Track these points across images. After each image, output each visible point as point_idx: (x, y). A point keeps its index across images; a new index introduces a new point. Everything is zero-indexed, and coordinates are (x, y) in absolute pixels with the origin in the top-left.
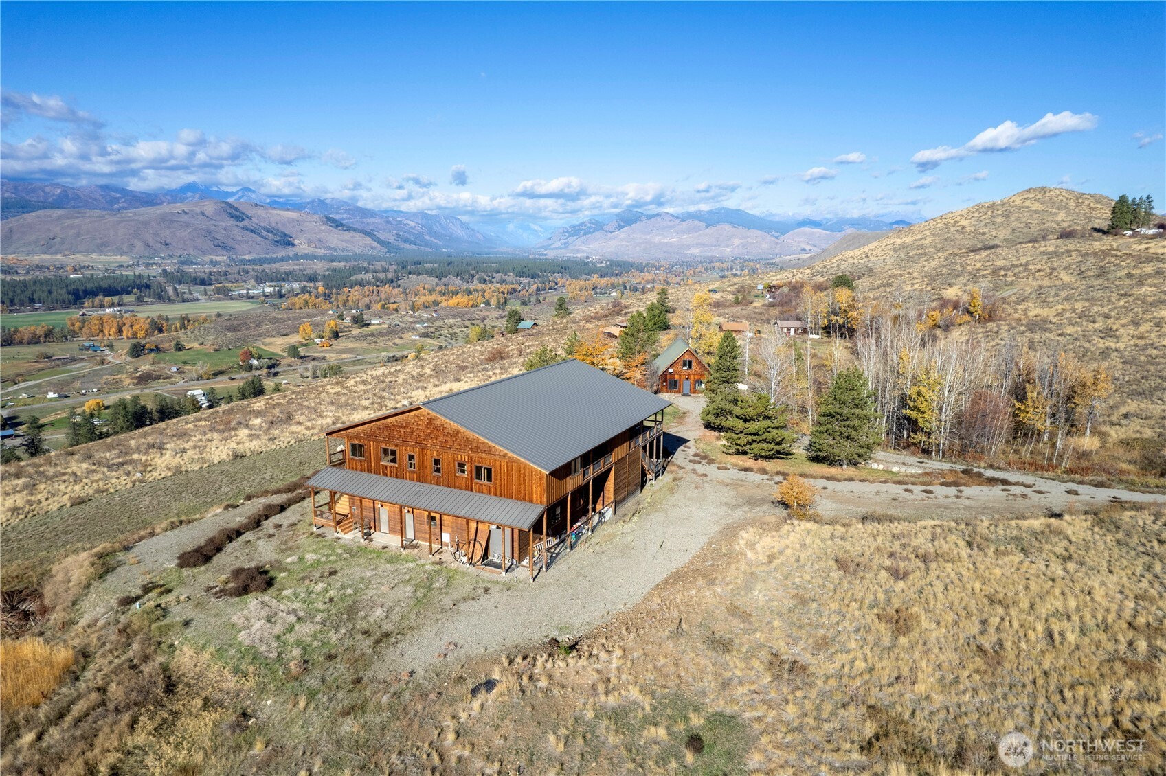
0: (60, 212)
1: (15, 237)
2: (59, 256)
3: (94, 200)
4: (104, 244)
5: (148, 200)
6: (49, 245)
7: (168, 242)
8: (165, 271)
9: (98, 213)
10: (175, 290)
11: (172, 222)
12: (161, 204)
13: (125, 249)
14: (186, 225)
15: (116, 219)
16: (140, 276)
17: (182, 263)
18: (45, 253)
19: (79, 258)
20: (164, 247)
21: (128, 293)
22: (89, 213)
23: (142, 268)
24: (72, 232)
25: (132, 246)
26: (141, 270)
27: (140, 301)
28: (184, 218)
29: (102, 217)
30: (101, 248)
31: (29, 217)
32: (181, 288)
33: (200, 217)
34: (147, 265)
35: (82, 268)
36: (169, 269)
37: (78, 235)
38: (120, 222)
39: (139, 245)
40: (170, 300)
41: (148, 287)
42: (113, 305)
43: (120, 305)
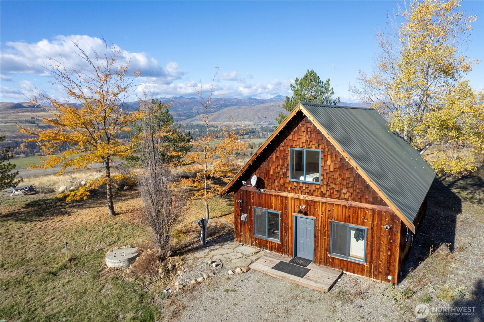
0: (234, 107)
1: (221, 116)
2: (232, 122)
3: (246, 103)
4: (246, 118)
5: (263, 102)
6: (231, 118)
7: (266, 117)
8: (262, 127)
9: (246, 107)
10: (263, 133)
11: (268, 109)
12: (267, 103)
13: (252, 119)
14: (273, 110)
15: (250, 109)
16: (253, 129)
17: (270, 124)
18: (228, 121)
19: (238, 123)
20: (264, 118)
21: (247, 135)
22: (243, 107)
23: (256, 126)
24: (237, 114)
25: (254, 118)
26: (254, 127)
27: (250, 137)
28: (273, 108)
29: (247, 108)
30: (245, 119)
31: (225, 110)
32: (265, 133)
33: (278, 107)
34: (258, 125)
35: (237, 126)
36: (264, 126)
37: (238, 115)
38: (251, 110)
39: (256, 118)
40: (260, 137)
41: (254, 132)
42: (241, 139)
43: (243, 139)
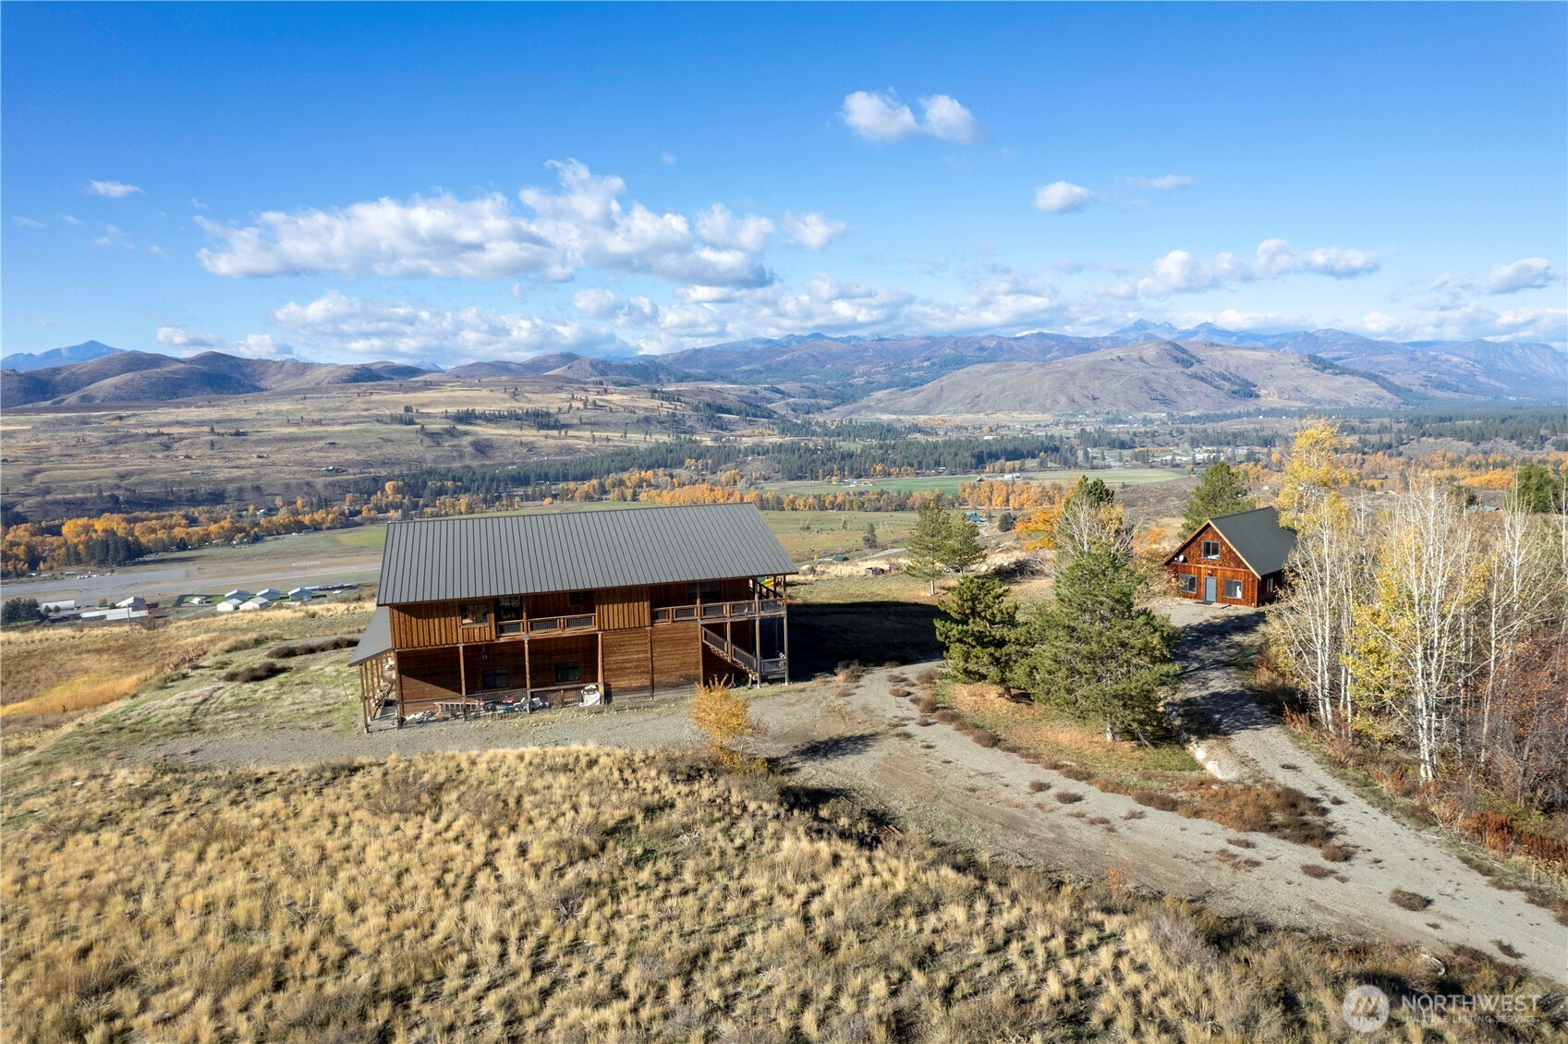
0: (989, 366)
1: (945, 396)
2: (981, 415)
3: (1028, 350)
4: (1027, 401)
5: (1084, 346)
6: (973, 405)
7: (1096, 395)
8: (1083, 430)
9: (1026, 364)
10: (1086, 453)
11: (1103, 371)
12: (1099, 349)
13: (1048, 406)
14: (1120, 374)
15: (1042, 371)
16: (1052, 437)
17: (1109, 422)
18: (969, 412)
19: (1000, 417)
20: (1090, 402)
21: (1034, 457)
22: (1017, 365)
23: (1061, 427)
24: (996, 388)
25: (1056, 402)
26: (1057, 431)
27: (1043, 466)
28: (1118, 366)
29: (1030, 369)
30: (1023, 405)
31: (960, 374)
32: (1092, 451)
33: (1138, 364)
34: (1067, 423)
35: (999, 427)
36: (1088, 429)
37: (1002, 391)
38: (1046, 374)
39: (1063, 400)
40: (1076, 465)
41: (1057, 449)
42: (1013, 471)
43: (1021, 470)
